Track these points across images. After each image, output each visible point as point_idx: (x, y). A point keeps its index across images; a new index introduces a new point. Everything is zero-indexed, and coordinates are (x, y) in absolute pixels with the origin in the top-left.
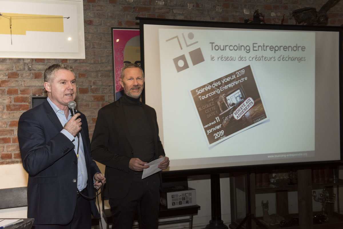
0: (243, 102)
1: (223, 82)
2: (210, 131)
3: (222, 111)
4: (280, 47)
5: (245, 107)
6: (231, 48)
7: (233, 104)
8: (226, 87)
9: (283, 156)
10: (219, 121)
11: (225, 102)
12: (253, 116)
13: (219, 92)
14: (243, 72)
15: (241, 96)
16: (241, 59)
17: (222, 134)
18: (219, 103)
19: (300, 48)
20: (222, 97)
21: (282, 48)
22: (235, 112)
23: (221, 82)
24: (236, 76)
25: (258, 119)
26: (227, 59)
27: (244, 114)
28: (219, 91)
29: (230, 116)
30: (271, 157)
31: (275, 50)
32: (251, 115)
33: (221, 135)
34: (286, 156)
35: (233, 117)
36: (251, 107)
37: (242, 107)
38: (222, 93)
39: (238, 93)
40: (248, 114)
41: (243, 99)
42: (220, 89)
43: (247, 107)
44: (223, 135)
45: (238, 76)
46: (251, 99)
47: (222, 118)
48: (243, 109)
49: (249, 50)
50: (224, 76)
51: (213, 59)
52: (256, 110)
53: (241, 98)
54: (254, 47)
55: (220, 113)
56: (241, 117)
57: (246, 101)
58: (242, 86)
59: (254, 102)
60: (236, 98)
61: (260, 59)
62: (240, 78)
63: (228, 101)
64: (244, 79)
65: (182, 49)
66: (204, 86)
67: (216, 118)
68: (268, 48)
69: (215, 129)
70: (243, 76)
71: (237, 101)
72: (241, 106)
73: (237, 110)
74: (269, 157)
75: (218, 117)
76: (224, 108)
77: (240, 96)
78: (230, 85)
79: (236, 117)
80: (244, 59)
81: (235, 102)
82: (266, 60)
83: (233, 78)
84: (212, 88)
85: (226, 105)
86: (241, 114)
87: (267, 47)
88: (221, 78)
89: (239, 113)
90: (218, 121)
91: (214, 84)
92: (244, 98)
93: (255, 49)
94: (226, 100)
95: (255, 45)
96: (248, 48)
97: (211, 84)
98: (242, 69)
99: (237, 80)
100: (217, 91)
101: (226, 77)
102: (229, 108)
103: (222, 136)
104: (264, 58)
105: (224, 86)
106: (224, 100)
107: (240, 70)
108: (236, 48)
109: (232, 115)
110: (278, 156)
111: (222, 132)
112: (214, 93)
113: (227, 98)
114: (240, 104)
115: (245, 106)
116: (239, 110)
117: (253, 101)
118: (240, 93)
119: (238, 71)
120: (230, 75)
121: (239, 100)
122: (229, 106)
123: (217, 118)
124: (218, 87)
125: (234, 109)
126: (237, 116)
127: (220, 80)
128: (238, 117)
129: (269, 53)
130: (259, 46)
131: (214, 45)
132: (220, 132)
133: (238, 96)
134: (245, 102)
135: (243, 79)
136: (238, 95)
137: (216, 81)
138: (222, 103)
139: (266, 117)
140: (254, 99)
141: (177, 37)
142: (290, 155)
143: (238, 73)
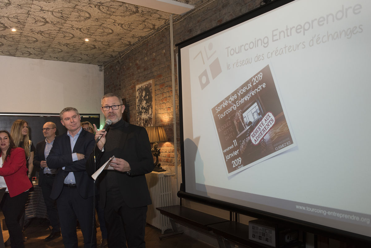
0: (261, 119)
1: (239, 95)
2: (228, 157)
3: (238, 132)
4: (313, 21)
5: (263, 127)
6: (247, 47)
7: (250, 123)
8: (242, 101)
9: (320, 211)
10: (237, 145)
11: (241, 121)
12: (273, 140)
13: (235, 109)
14: (260, 76)
15: (259, 112)
16: (258, 58)
17: (239, 162)
18: (235, 122)
19: (350, 11)
20: (239, 113)
21: (315, 23)
22: (252, 133)
23: (238, 95)
24: (252, 84)
25: (281, 144)
26: (242, 63)
27: (262, 136)
28: (236, 107)
29: (247, 140)
30: (301, 208)
31: (305, 30)
32: (271, 139)
33: (239, 164)
34: (327, 214)
35: (250, 141)
36: (271, 126)
37: (260, 127)
38: (238, 109)
39: (255, 107)
40: (267, 137)
41: (261, 116)
42: (236, 104)
43: (267, 127)
44: (240, 164)
45: (254, 84)
46: (270, 114)
47: (240, 140)
48: (261, 130)
49: (268, 42)
50: (240, 87)
51: (229, 68)
52: (278, 131)
53: (259, 114)
54: (273, 36)
55: (237, 135)
56: (260, 141)
57: (265, 118)
58: (259, 98)
59: (275, 119)
60: (253, 114)
61: (282, 51)
62: (256, 86)
63: (245, 119)
64: (262, 87)
65: (204, 63)
66: (221, 103)
68: (294, 30)
69: (233, 156)
70: (260, 83)
71: (254, 118)
72: (258, 125)
73: (254, 131)
74: (297, 207)
75: (235, 140)
76: (241, 128)
77: (257, 112)
78: (246, 98)
79: (253, 141)
80: (261, 57)
81: (252, 120)
82: (291, 51)
83: (249, 88)
84: (228, 104)
85: (243, 124)
86: (259, 137)
87: (291, 29)
88: (237, 89)
89: (257, 135)
90: (235, 146)
91: (230, 99)
92: (262, 114)
93: (275, 38)
94: (242, 118)
95: (275, 33)
96: (266, 41)
98: (259, 73)
99: (253, 90)
100: (233, 107)
101: (242, 87)
102: (246, 128)
103: (240, 165)
104: (287, 48)
105: (241, 100)
106: (240, 117)
107: (257, 75)
108: (251, 45)
109: (249, 138)
110: (313, 210)
111: (239, 160)
112: (231, 109)
113: (244, 115)
114: (257, 122)
115: (263, 125)
116: (257, 132)
117: (273, 118)
118: (257, 107)
119: (254, 77)
120: (246, 84)
121: (256, 117)
122: (246, 126)
123: (235, 142)
124: (234, 103)
125: (252, 129)
126: (255, 139)
127: (236, 92)
128: (255, 140)
130: (280, 33)
131: (230, 49)
132: (237, 159)
133: (255, 112)
134: (263, 120)
135: (260, 87)
136: (255, 110)
137: (233, 94)
138: (238, 122)
139: (292, 143)
140: (275, 116)
141: (201, 52)
142: (334, 214)
143: (255, 80)
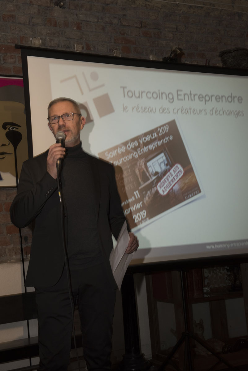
0: (169, 170)
1: (142, 142)
2: (127, 212)
3: (142, 183)
4: (212, 96)
5: (171, 178)
6: (149, 95)
7: (157, 173)
8: (145, 149)
9: (225, 246)
10: (139, 196)
11: (145, 170)
12: (183, 190)
13: (137, 156)
14: (167, 128)
15: (166, 162)
16: (163, 110)
17: (144, 216)
18: (137, 172)
19: (236, 99)
20: (142, 162)
21: (214, 98)
22: (159, 184)
23: (139, 143)
24: (158, 134)
25: (191, 194)
26: (144, 110)
27: (171, 187)
28: (137, 155)
29: (154, 190)
30: (210, 247)
31: (205, 100)
32: (181, 189)
33: (143, 217)
34: (230, 247)
35: (157, 192)
36: (179, 177)
37: (168, 178)
38: (140, 157)
39: (162, 158)
40: (176, 188)
41: (168, 167)
42: (137, 151)
43: (175, 178)
44: (145, 216)
45: (160, 134)
46: (179, 166)
47: (143, 192)
48: (170, 180)
49: (173, 98)
50: (142, 134)
51: (126, 110)
52: (187, 181)
53: (167, 165)
54: (178, 95)
56: (168, 192)
57: (173, 168)
58: (166, 148)
59: (184, 170)
60: (160, 165)
61: (188, 111)
62: (163, 137)
63: (150, 169)
64: (169, 139)
65: (82, 93)
66: (116, 148)
67: (135, 193)
68: (196, 97)
69: (134, 209)
70: (167, 134)
71: (161, 168)
72: (167, 176)
73: (162, 181)
74: (207, 247)
75: (137, 192)
76: (145, 179)
77: (164, 162)
78: (151, 147)
79: (161, 191)
80: (166, 110)
81: (159, 170)
82: (195, 113)
83: (154, 137)
84: (126, 150)
85: (148, 174)
86: (167, 187)
87: (194, 96)
88: (139, 136)
89: (165, 185)
90: (137, 198)
91: (129, 144)
92: (170, 164)
93: (180, 97)
94: (147, 168)
95: (179, 93)
96: (171, 96)
97: (125, 144)
98: (165, 125)
99: (160, 140)
100: (134, 155)
101: (145, 135)
102: (151, 178)
103: (145, 219)
104: (192, 111)
105: (143, 148)
106: (143, 167)
107: (163, 126)
108: (155, 95)
109: (156, 188)
110: (220, 246)
111: (144, 213)
112: (130, 157)
113: (149, 164)
114: (165, 173)
115: (172, 176)
116: (165, 182)
117: (182, 170)
118: (164, 158)
119: (160, 127)
120: (151, 133)
121: (163, 167)
122: (152, 176)
123: (137, 194)
124: (135, 149)
125: (159, 179)
126: (162, 189)
127: (137, 139)
128: (163, 191)
129: (197, 104)
130: (184, 95)
131: (126, 91)
132: (141, 212)
133: (162, 162)
134: (172, 171)
135: (167, 138)
136: (161, 160)
137: (133, 140)
138: (142, 171)
139: (200, 192)
140: (183, 167)
141: (75, 77)
142: (235, 244)
143: (161, 130)
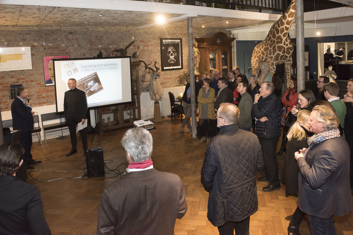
6: (89, 66)
7: (90, 86)
8: (87, 80)
12: (98, 89)
14: (94, 74)
16: (93, 70)
18: (85, 86)
19: (115, 65)
20: (86, 83)
21: (108, 65)
24: (91, 76)
25: (100, 90)
26: (87, 70)
27: (94, 89)
29: (89, 90)
31: (106, 66)
34: (111, 102)
35: (90, 90)
36: (97, 86)
37: (94, 87)
38: (86, 82)
40: (96, 89)
46: (97, 83)
51: (82, 71)
52: (99, 87)
58: (94, 79)
60: (91, 83)
61: (100, 69)
62: (93, 76)
63: (88, 85)
65: (70, 68)
68: (103, 65)
70: (94, 76)
74: (105, 102)
76: (87, 87)
78: (89, 79)
79: (91, 90)
81: (91, 85)
93: (98, 66)
96: (95, 66)
97: (81, 79)
101: (87, 76)
104: (102, 69)
108: (91, 66)
112: (83, 82)
114: (93, 85)
118: (93, 82)
119: (92, 74)
120: (89, 76)
121: (92, 84)
124: (84, 80)
125: (91, 87)
126: (92, 90)
127: (85, 78)
129: (103, 67)
130: (100, 65)
131: (82, 66)
134: (95, 85)
137: (84, 78)
139: (103, 89)
140: (98, 83)
141: (68, 64)
142: (113, 101)
